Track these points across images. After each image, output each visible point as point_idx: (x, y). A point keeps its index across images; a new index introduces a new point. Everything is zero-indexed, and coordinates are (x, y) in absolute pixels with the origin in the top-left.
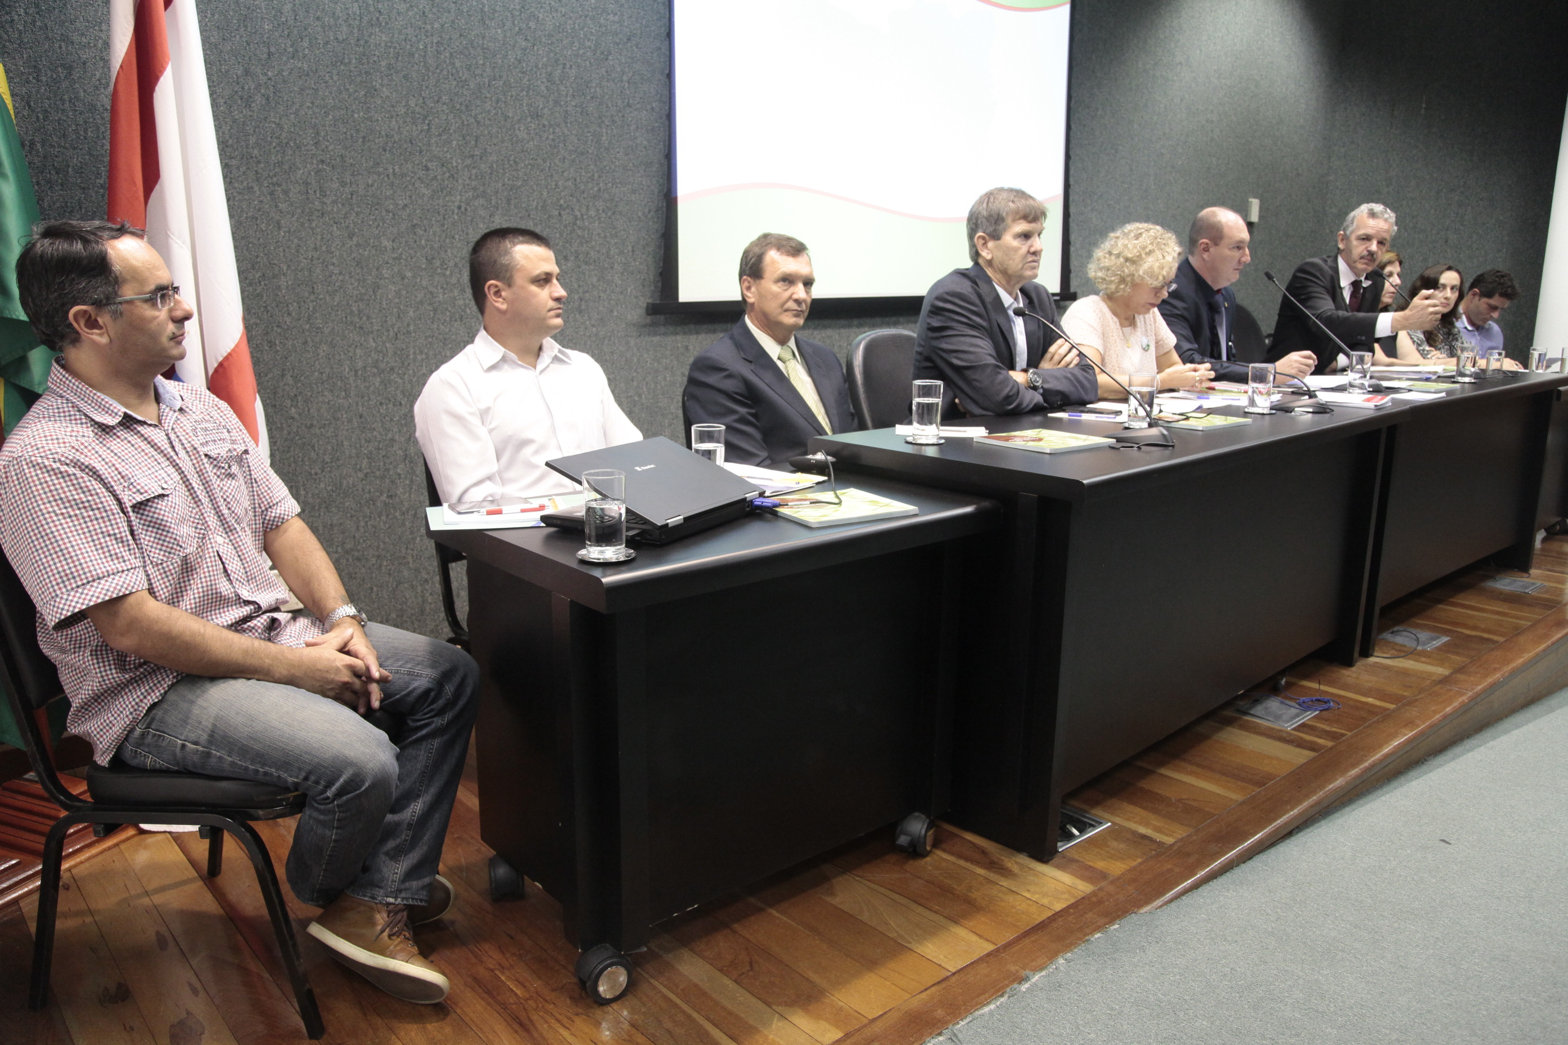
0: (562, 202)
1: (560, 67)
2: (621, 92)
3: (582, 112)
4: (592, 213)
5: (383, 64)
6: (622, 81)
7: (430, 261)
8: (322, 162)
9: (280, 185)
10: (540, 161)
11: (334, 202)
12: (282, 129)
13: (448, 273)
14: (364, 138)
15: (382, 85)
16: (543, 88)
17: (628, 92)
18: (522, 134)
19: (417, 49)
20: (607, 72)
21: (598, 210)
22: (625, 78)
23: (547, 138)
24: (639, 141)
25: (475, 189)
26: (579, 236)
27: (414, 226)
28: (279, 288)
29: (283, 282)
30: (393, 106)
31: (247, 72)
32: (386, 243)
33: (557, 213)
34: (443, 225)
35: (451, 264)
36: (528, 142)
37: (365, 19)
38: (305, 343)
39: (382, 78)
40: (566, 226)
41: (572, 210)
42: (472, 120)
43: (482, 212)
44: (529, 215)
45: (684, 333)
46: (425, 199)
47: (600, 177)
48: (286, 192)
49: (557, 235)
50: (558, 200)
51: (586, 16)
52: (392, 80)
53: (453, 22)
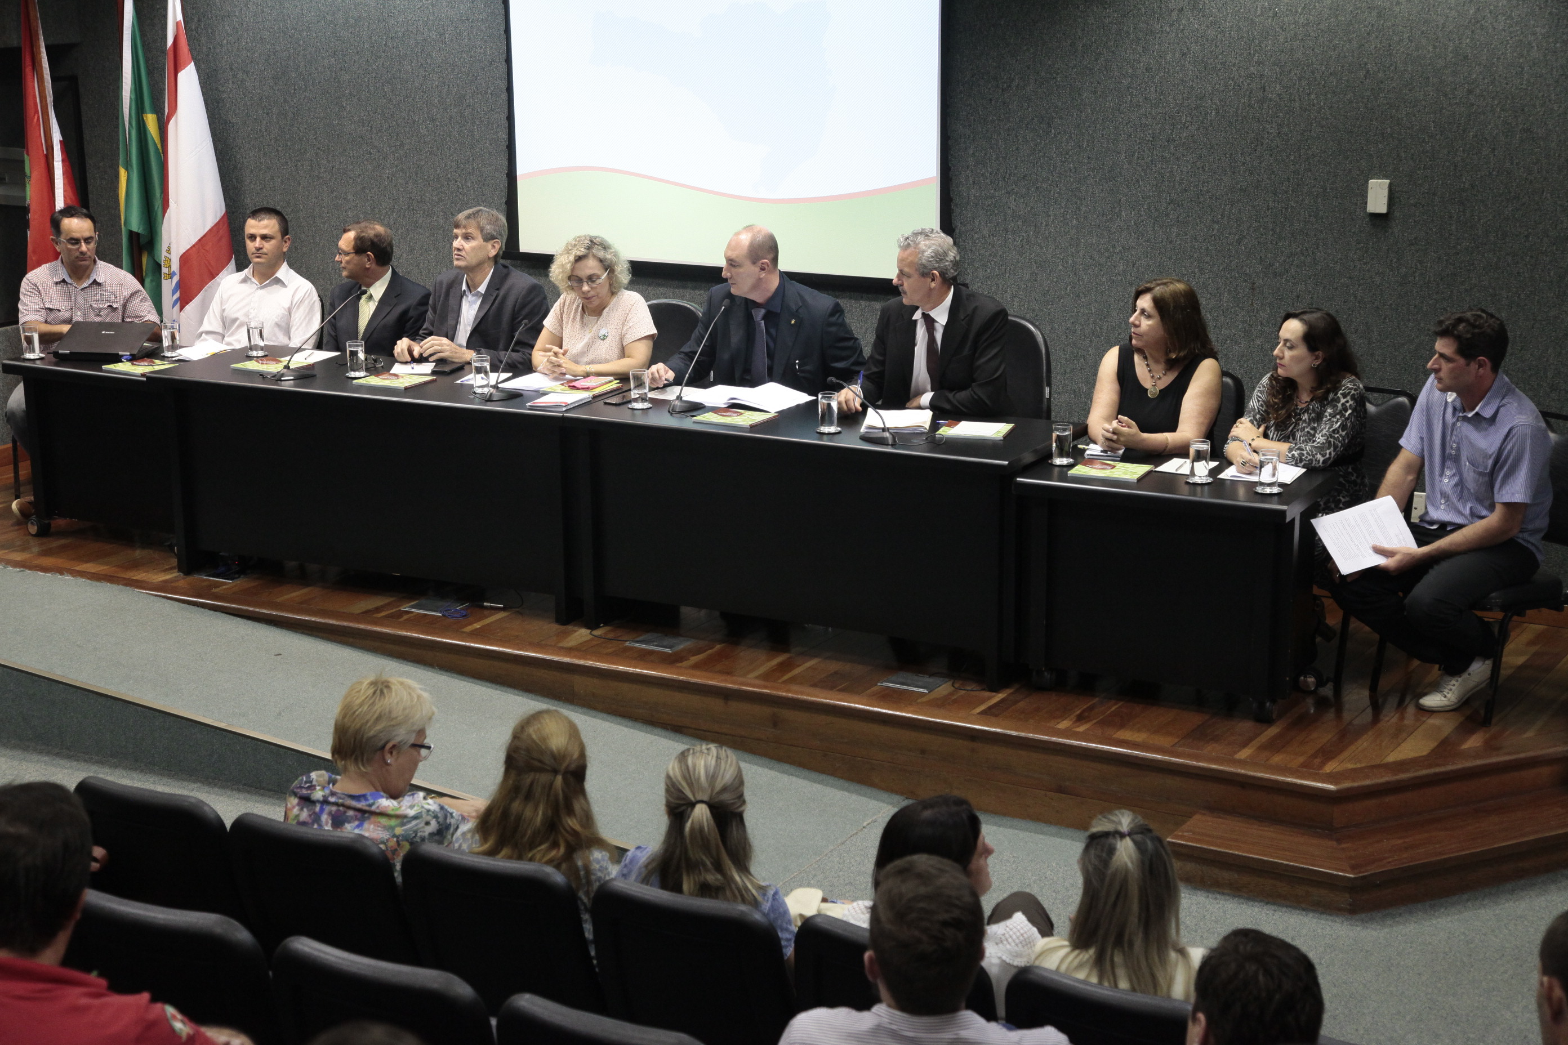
0: (449, 176)
1: (446, 87)
2: (487, 101)
3: (461, 116)
4: (469, 184)
5: (347, 92)
6: (486, 93)
7: (373, 209)
8: (319, 149)
9: (300, 161)
10: (435, 149)
11: (325, 171)
12: (300, 130)
13: (382, 217)
14: (338, 135)
15: (347, 104)
16: (436, 101)
17: (491, 101)
18: (424, 132)
19: (365, 82)
20: (477, 87)
21: (473, 183)
22: (489, 91)
23: (439, 134)
24: (499, 135)
25: (397, 166)
26: (461, 200)
27: (364, 187)
28: (299, 218)
29: (301, 215)
30: (352, 116)
31: (285, 101)
32: (350, 197)
33: (446, 183)
34: (379, 188)
35: (384, 212)
36: (428, 136)
37: (338, 66)
38: (311, 250)
39: (347, 100)
40: (452, 192)
41: (456, 182)
42: (395, 123)
43: (401, 181)
44: (429, 184)
45: (536, 275)
46: (370, 171)
47: (473, 160)
48: (302, 165)
49: (447, 198)
50: (447, 175)
51: (462, 51)
52: (352, 101)
53: (383, 64)
